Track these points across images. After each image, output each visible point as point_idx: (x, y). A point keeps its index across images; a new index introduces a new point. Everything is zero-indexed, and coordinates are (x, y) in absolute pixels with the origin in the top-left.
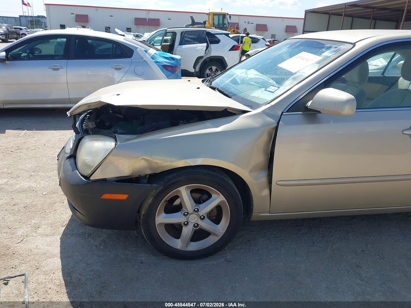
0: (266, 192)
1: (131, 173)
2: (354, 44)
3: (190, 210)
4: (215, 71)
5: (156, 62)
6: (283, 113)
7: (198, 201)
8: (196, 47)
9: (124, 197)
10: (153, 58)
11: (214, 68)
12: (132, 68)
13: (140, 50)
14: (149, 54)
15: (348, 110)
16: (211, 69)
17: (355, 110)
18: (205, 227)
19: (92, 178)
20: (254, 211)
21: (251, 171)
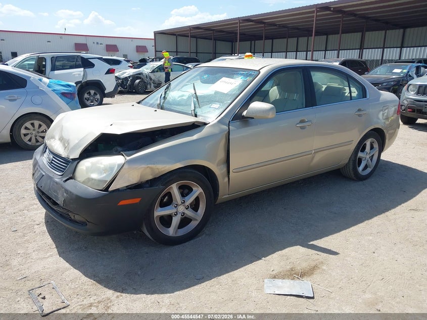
0: (226, 179)
1: (139, 180)
2: (259, 71)
3: (179, 202)
4: (94, 95)
5: (54, 90)
6: (229, 122)
7: (183, 195)
8: (71, 73)
9: (137, 200)
10: (49, 86)
11: (92, 92)
12: (29, 98)
13: (34, 79)
14: (45, 83)
15: (271, 115)
16: (89, 93)
17: (275, 114)
18: (189, 214)
19: (111, 189)
20: (219, 195)
21: (218, 165)
